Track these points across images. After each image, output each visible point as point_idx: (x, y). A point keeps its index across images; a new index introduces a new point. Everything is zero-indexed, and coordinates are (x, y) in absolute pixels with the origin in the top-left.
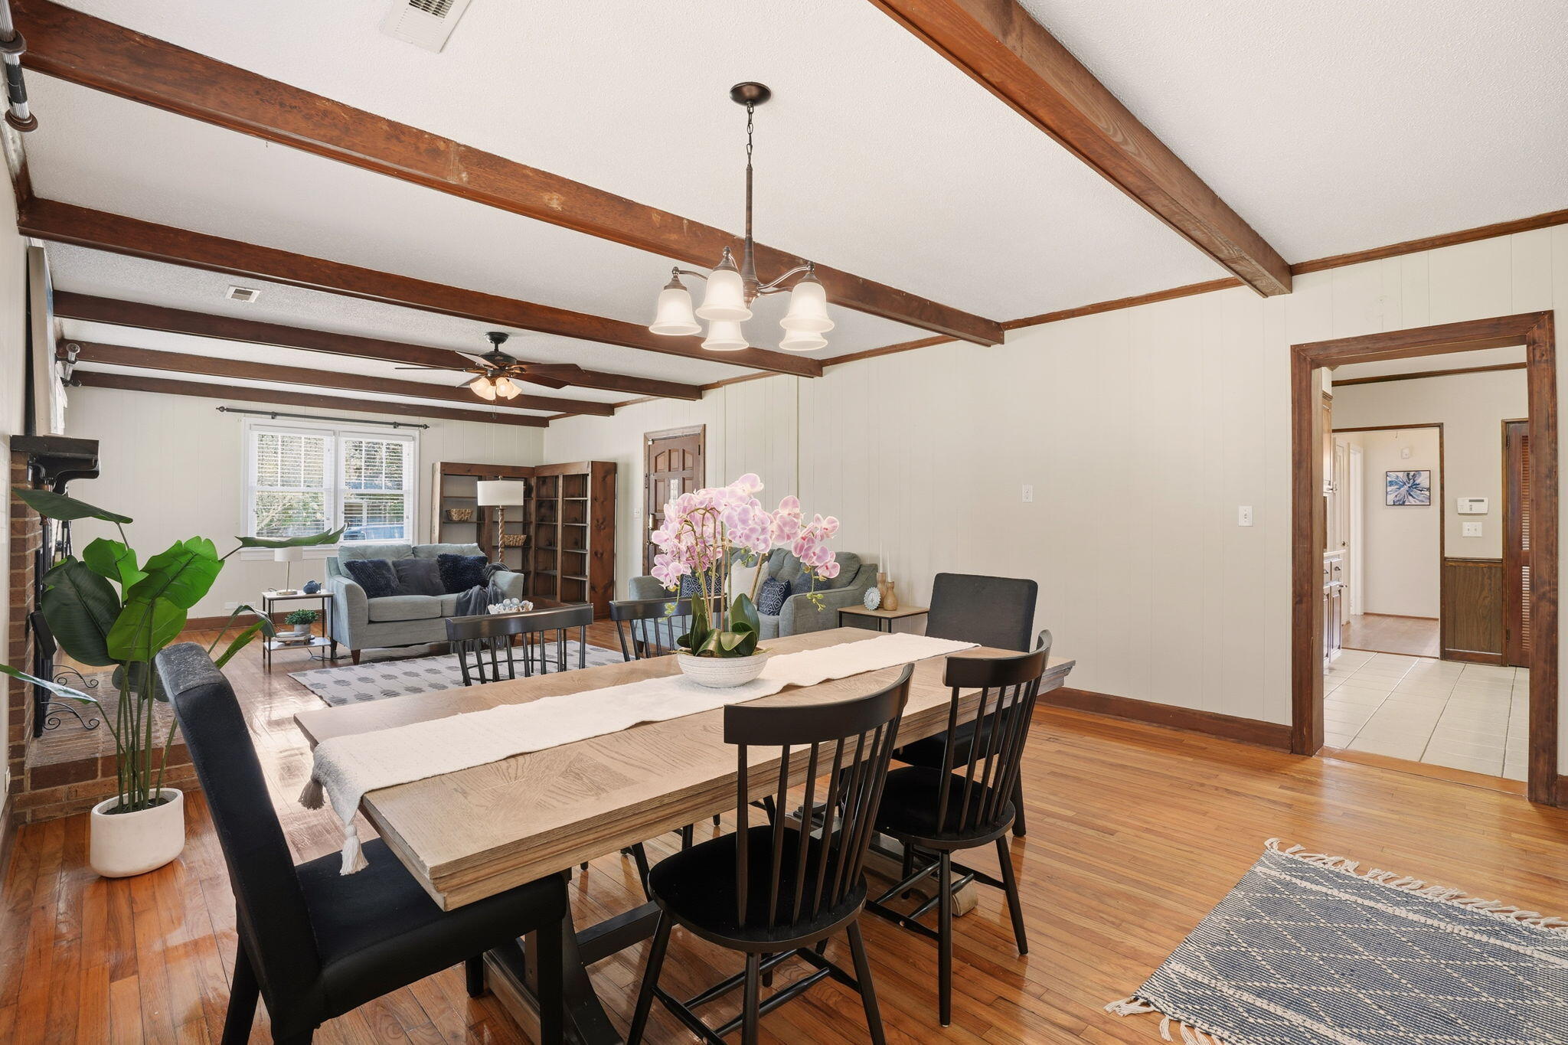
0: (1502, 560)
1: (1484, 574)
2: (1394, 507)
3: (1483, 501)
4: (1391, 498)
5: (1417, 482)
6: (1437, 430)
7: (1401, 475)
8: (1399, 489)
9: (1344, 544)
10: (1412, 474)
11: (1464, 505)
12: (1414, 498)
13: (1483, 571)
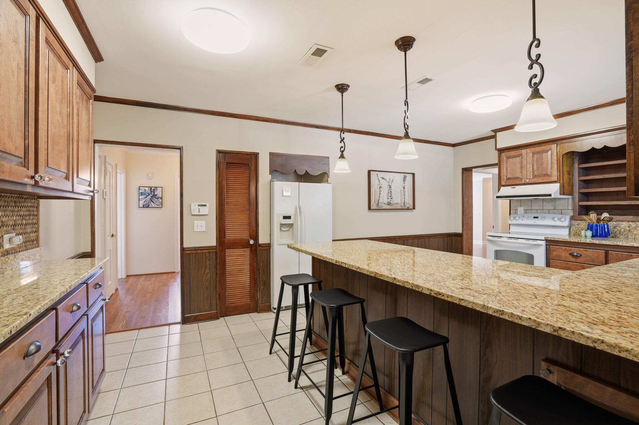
0: (216, 246)
1: (206, 257)
2: (143, 208)
3: (205, 205)
4: (142, 203)
5: (156, 193)
6: (178, 151)
7: (147, 189)
8: (146, 197)
9: (113, 236)
10: (153, 188)
11: (195, 209)
12: (154, 203)
13: (206, 255)
